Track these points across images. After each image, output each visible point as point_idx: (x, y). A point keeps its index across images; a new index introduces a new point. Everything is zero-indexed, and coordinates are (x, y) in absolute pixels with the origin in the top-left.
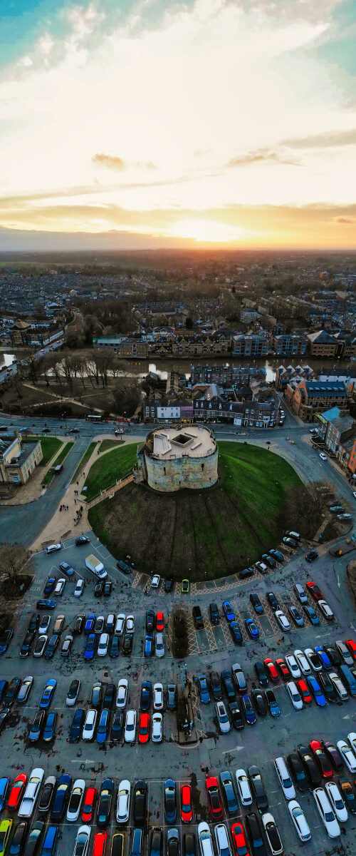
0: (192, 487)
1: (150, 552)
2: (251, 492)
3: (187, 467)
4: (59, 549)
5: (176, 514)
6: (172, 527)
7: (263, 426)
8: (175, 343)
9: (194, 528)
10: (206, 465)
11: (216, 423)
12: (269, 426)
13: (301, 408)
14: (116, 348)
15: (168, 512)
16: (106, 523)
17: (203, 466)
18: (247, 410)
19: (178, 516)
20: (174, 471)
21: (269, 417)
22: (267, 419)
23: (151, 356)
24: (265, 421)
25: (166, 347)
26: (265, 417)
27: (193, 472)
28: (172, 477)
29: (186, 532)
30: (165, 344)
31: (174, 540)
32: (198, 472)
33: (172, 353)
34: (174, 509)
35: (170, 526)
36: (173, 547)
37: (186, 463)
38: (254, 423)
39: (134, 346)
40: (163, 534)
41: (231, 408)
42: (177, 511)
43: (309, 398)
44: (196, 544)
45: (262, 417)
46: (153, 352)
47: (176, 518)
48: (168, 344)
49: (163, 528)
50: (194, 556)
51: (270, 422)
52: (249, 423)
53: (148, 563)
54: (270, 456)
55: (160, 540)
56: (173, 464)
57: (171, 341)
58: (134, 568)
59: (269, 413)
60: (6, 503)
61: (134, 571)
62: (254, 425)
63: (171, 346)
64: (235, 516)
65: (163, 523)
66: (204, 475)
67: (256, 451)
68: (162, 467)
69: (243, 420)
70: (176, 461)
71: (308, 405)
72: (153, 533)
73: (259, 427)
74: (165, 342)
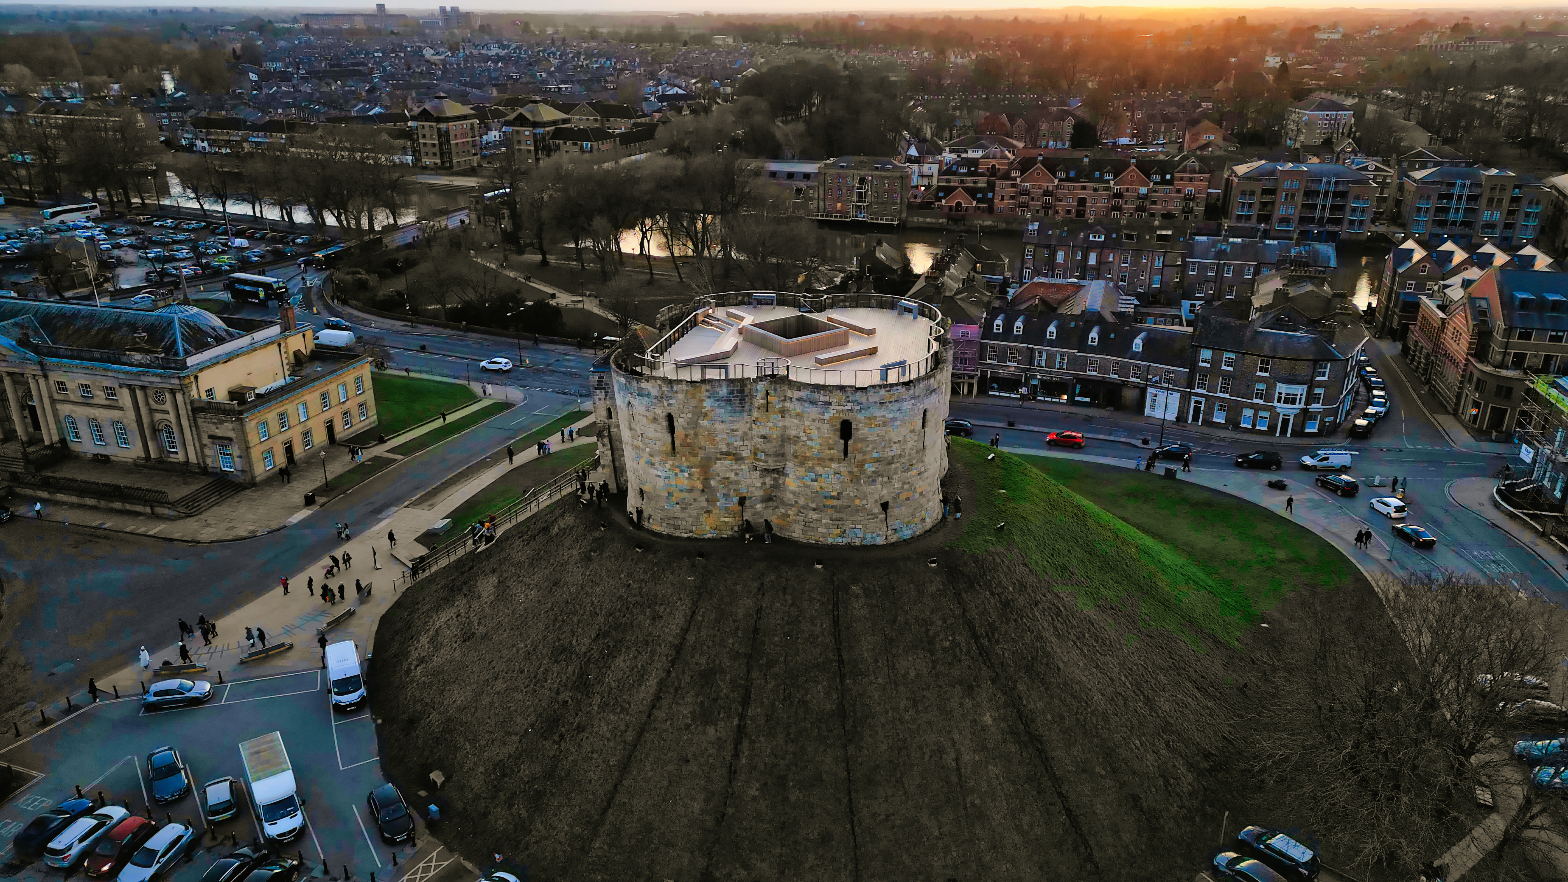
0: (797, 533)
1: (526, 769)
2: (1090, 611)
3: (771, 426)
4: (197, 701)
5: (685, 631)
6: (652, 682)
7: (1272, 429)
8: (1006, 176)
9: (745, 701)
10: (861, 430)
11: (1072, 402)
12: (1299, 433)
13: (1467, 377)
14: (803, 185)
15: (656, 617)
16: (424, 639)
17: (846, 430)
18: (1206, 354)
19: (691, 638)
20: (711, 437)
21: (1300, 390)
22: (1290, 400)
23: (917, 220)
24: (1281, 408)
25: (972, 192)
26: (1283, 389)
27: (802, 461)
28: (705, 467)
29: (705, 716)
30: (970, 181)
32: (821, 461)
33: (991, 210)
34: (682, 609)
35: (642, 676)
36: (624, 768)
37: (767, 407)
38: (1234, 413)
39: (862, 181)
40: (603, 707)
41: (1138, 344)
42: (691, 619)
43: (1509, 331)
44: (732, 772)
45: (1271, 387)
46: (926, 206)
47: (678, 649)
48: (982, 183)
49: (610, 679)
50: (710, 823)
51: (1306, 415)
52: (1210, 411)
53: (500, 818)
54: (1265, 529)
55: (580, 729)
56: (708, 404)
57: (993, 172)
58: (433, 827)
59: (1303, 369)
60: (157, 529)
61: (424, 839)
62: (1233, 423)
63: (991, 187)
64: (970, 690)
65: (619, 661)
66: (855, 479)
67: (1209, 504)
68: (661, 412)
69: (1185, 399)
70: (724, 391)
71: (1502, 365)
72: (566, 695)
73: (1253, 431)
74: (970, 174)
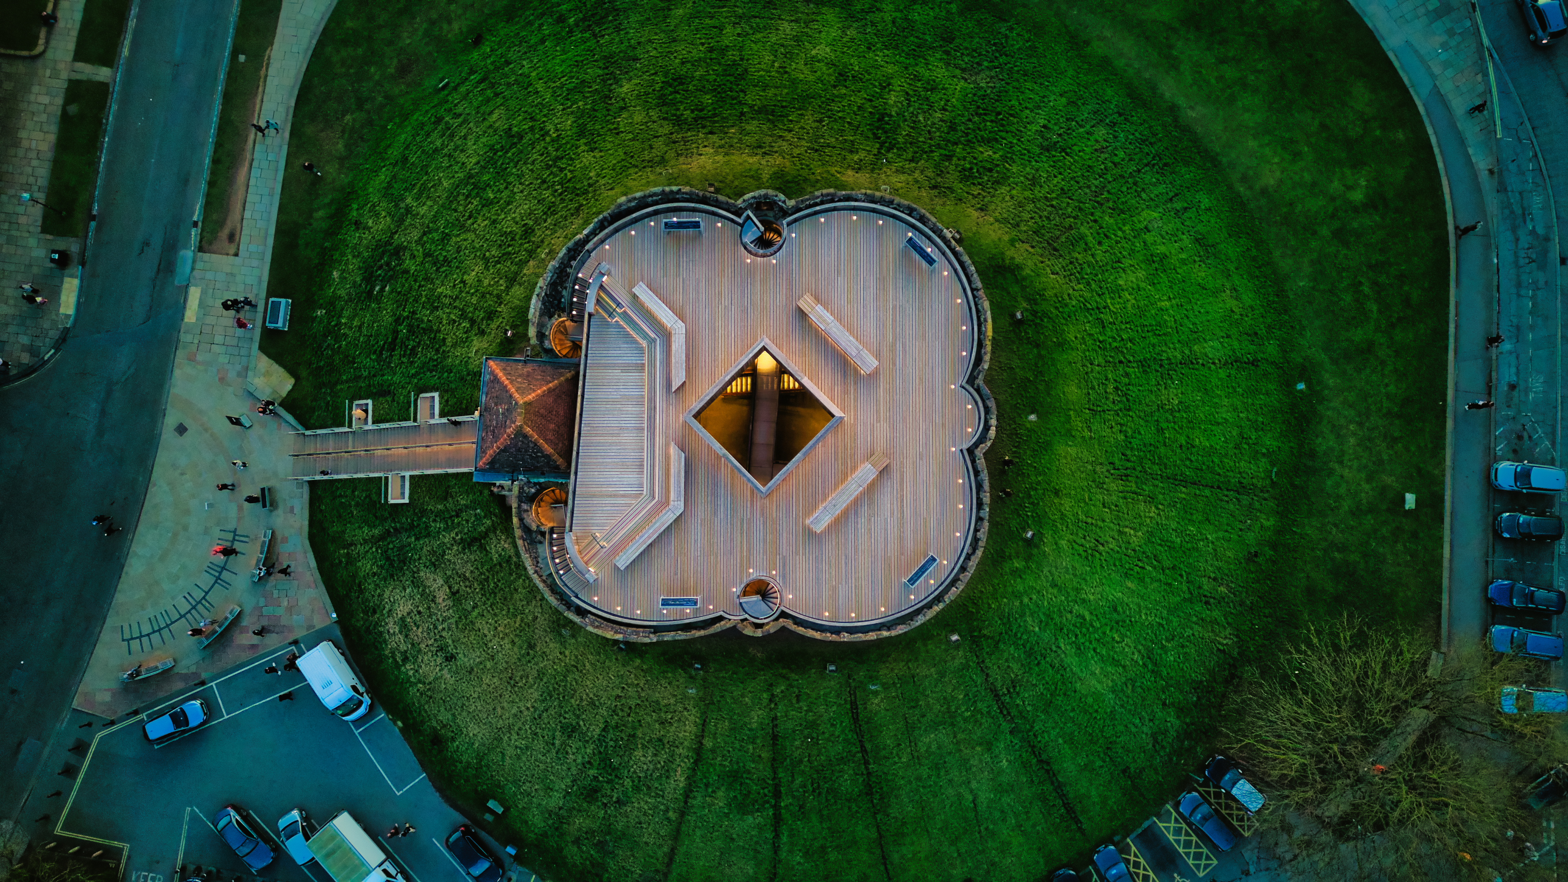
1: (579, 822)
16: (392, 624)
31: (682, 814)
64: (988, 748)
72: (591, 770)
